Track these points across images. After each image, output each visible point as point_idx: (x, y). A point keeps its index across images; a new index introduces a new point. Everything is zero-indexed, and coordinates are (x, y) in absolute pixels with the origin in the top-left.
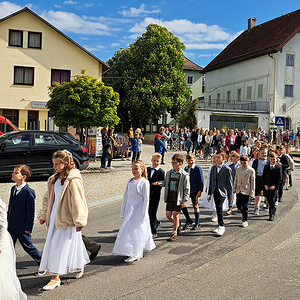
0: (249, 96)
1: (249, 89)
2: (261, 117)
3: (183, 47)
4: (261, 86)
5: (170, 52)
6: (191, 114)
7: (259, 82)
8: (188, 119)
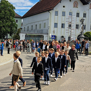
0: (40, 27)
1: (40, 24)
2: (45, 36)
3: (15, 8)
4: (45, 24)
5: (9, 10)
6: (18, 34)
7: (44, 22)
8: (17, 36)
